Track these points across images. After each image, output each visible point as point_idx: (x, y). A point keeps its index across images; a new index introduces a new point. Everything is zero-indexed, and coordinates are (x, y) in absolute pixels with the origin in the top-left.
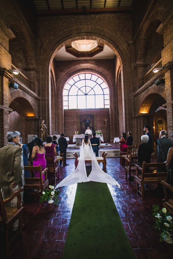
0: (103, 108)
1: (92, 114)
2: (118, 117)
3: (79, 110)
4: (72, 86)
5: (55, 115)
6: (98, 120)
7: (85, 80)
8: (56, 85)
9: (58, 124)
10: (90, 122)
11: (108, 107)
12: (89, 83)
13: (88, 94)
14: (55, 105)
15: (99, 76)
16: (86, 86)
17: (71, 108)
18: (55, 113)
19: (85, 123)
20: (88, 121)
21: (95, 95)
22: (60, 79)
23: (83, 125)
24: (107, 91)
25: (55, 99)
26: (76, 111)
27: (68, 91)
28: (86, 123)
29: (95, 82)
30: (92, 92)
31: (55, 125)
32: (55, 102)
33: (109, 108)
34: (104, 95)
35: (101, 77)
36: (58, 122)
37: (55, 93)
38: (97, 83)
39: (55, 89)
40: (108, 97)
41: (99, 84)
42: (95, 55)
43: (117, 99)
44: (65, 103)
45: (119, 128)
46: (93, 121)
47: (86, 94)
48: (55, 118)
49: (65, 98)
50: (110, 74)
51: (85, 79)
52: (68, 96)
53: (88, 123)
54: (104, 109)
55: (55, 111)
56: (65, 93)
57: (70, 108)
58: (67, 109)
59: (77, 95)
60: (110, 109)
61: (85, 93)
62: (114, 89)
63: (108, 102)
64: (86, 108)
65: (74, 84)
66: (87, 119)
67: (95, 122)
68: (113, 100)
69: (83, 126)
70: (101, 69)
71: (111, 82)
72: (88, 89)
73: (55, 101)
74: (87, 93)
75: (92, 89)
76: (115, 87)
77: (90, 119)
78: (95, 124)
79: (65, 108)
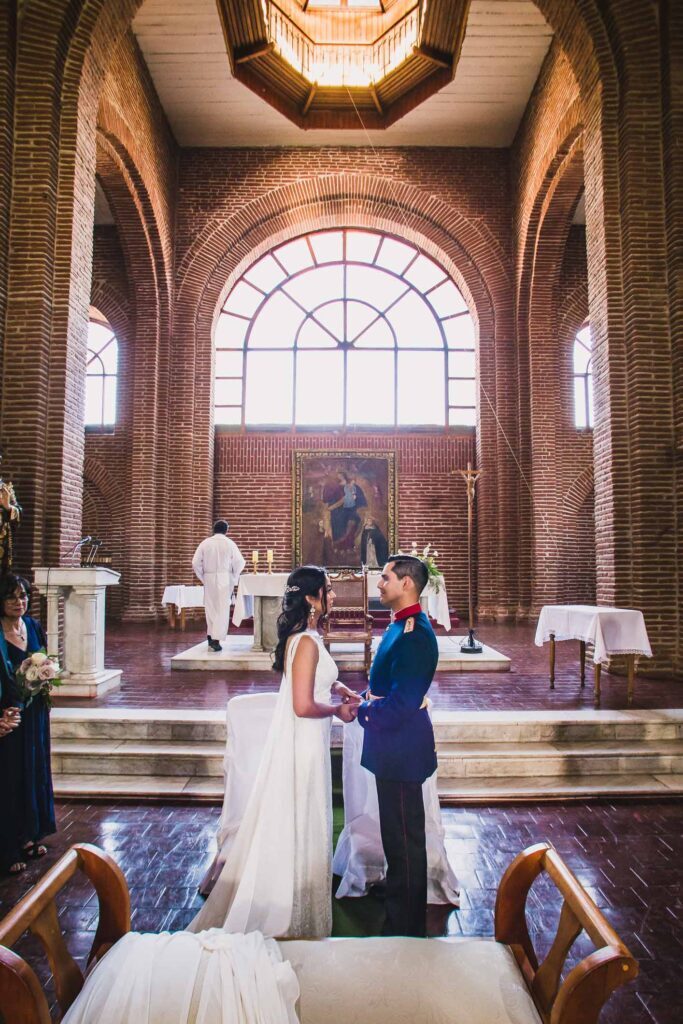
0: (441, 422)
1: (378, 456)
2: (529, 479)
3: (301, 430)
4: (267, 297)
5: (160, 453)
6: (408, 492)
7: (342, 266)
8: (177, 284)
9: (176, 505)
10: (360, 501)
11: (470, 419)
12: (362, 283)
13: (356, 345)
14: (161, 397)
15: (420, 239)
16: (345, 300)
17: (256, 418)
18: (161, 440)
19: (332, 508)
20: (350, 498)
21: (396, 349)
22: (197, 246)
23: (320, 516)
24: (467, 332)
25: (163, 361)
26: (285, 435)
27: (248, 323)
28: (340, 508)
29: (401, 278)
30: (380, 335)
31: (159, 508)
32: (162, 378)
33: (474, 429)
34: (446, 350)
35: (433, 248)
36: (175, 491)
37: (164, 323)
38: (412, 287)
39: (164, 305)
40: (468, 365)
41: (423, 292)
42: (401, 115)
43: (526, 372)
44: (222, 392)
45: (530, 542)
46: (382, 493)
47: (345, 346)
48: (159, 468)
49: (222, 364)
50: (484, 231)
51: (345, 262)
52: (246, 350)
53: (353, 504)
54: (448, 430)
55: (161, 431)
56: (224, 331)
57: (253, 420)
58: (238, 422)
59: (295, 349)
60: (479, 430)
61: (342, 340)
62: (507, 315)
63: (468, 393)
64: (341, 422)
65: (279, 288)
66: (344, 482)
67: (391, 503)
68: (502, 376)
69: (321, 523)
70: (434, 201)
71: (487, 273)
72: (359, 316)
73: (162, 369)
74: (349, 340)
75: (382, 315)
76: (512, 305)
77: (361, 482)
78: (390, 510)
79: (222, 417)
